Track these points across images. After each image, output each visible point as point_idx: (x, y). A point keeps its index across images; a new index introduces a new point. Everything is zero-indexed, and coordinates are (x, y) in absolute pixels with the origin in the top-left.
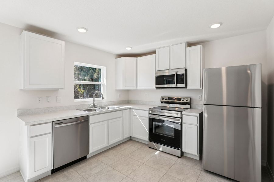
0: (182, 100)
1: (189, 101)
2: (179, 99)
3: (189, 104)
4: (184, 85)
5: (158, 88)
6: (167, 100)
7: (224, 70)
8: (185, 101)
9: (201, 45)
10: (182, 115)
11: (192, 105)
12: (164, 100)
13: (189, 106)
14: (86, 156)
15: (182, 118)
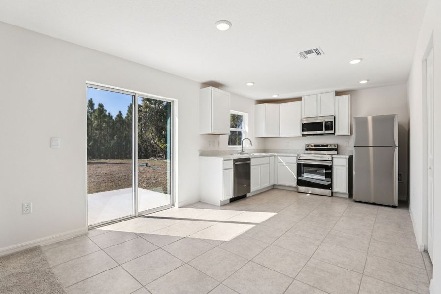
0: (329, 146)
1: (336, 147)
2: (326, 146)
3: (336, 150)
4: (332, 132)
5: (304, 135)
6: (313, 147)
7: (370, 119)
8: (332, 147)
9: (349, 95)
10: (332, 158)
11: (339, 151)
12: (309, 147)
13: (336, 152)
14: (246, 195)
15: (332, 161)
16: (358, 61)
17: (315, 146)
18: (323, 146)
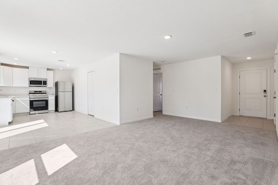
0: (42, 92)
3: (46, 93)
4: (46, 86)
5: (30, 86)
9: (53, 71)
16: (69, 65)
17: (35, 91)
18: (39, 91)
